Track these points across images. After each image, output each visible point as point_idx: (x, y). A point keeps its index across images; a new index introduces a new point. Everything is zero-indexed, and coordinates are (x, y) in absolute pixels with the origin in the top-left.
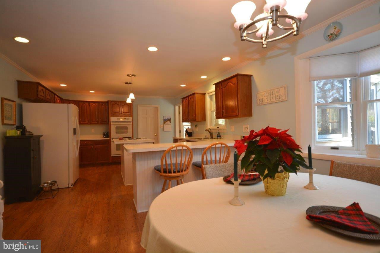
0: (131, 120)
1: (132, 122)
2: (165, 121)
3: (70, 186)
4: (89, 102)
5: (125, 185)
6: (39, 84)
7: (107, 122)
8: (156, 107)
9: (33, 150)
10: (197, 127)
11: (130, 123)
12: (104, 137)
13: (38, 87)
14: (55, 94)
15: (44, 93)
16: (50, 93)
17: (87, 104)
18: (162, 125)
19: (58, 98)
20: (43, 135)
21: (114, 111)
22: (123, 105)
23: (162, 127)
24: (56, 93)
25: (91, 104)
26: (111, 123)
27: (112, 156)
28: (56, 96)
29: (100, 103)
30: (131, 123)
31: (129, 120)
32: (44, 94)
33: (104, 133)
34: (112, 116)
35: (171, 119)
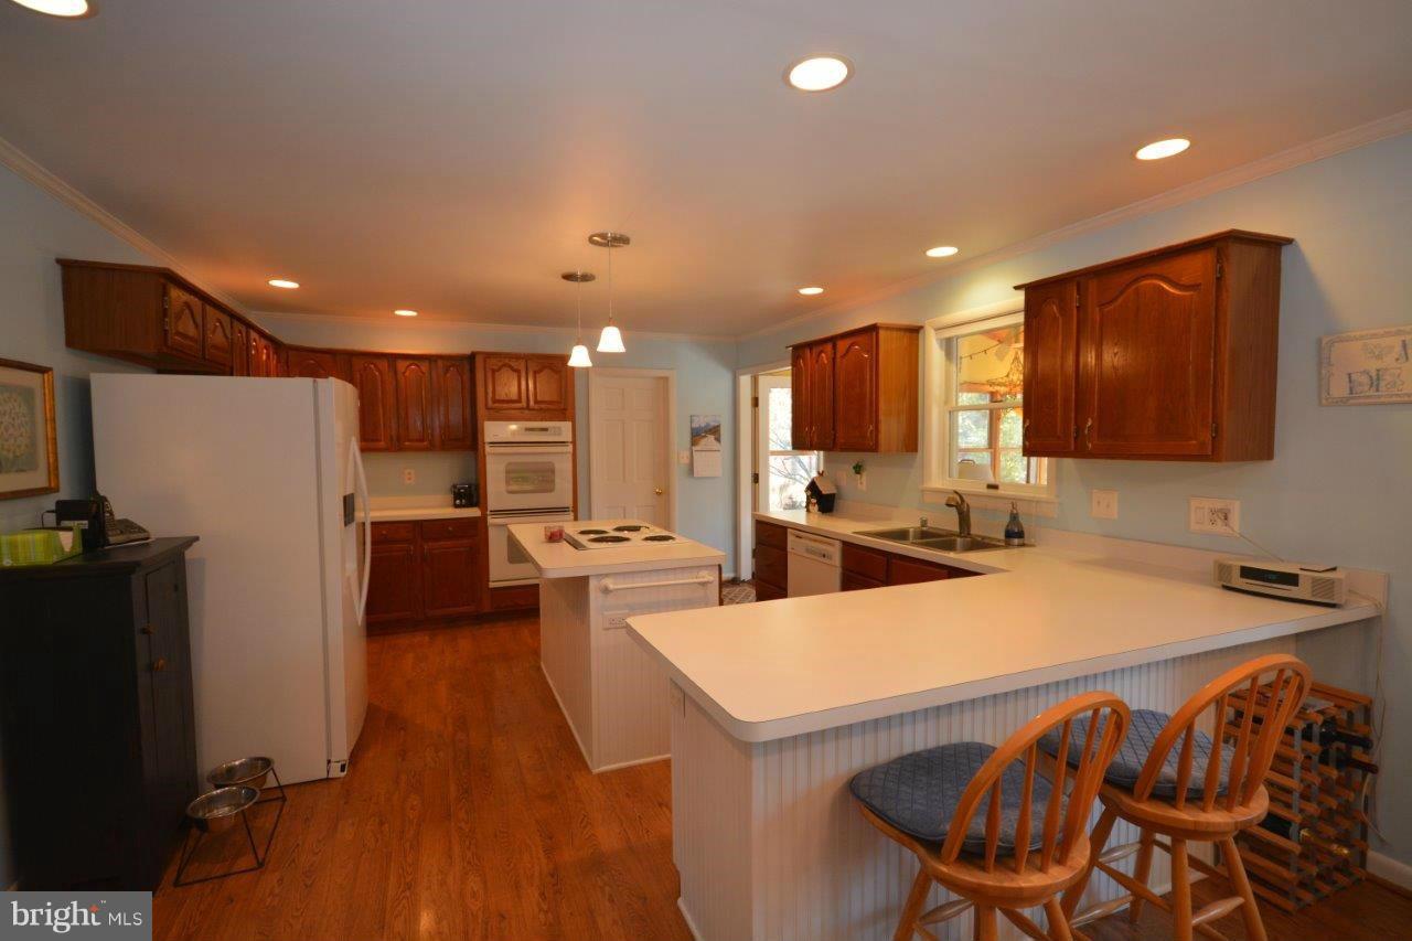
0: (567, 436)
1: (574, 442)
2: (697, 435)
3: (336, 772)
4: (394, 358)
5: (596, 771)
6: (170, 278)
7: (467, 441)
8: (662, 378)
9: (145, 631)
10: (864, 474)
11: (564, 449)
12: (456, 506)
13: (165, 293)
14: (249, 326)
15: (199, 320)
16: (226, 319)
17: (384, 364)
18: (687, 454)
19: (263, 342)
20: (197, 539)
21: (497, 398)
22: (535, 373)
23: (685, 460)
24: (252, 317)
25: (402, 365)
26: (488, 449)
27: (492, 585)
28: (254, 335)
29: (440, 363)
30: (570, 448)
31: (560, 434)
32: (197, 326)
33: (454, 486)
34: (489, 420)
35: (718, 426)
